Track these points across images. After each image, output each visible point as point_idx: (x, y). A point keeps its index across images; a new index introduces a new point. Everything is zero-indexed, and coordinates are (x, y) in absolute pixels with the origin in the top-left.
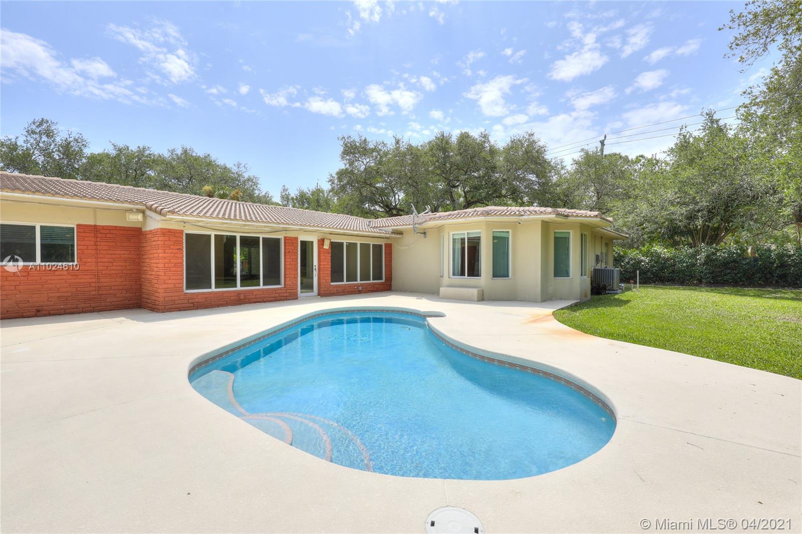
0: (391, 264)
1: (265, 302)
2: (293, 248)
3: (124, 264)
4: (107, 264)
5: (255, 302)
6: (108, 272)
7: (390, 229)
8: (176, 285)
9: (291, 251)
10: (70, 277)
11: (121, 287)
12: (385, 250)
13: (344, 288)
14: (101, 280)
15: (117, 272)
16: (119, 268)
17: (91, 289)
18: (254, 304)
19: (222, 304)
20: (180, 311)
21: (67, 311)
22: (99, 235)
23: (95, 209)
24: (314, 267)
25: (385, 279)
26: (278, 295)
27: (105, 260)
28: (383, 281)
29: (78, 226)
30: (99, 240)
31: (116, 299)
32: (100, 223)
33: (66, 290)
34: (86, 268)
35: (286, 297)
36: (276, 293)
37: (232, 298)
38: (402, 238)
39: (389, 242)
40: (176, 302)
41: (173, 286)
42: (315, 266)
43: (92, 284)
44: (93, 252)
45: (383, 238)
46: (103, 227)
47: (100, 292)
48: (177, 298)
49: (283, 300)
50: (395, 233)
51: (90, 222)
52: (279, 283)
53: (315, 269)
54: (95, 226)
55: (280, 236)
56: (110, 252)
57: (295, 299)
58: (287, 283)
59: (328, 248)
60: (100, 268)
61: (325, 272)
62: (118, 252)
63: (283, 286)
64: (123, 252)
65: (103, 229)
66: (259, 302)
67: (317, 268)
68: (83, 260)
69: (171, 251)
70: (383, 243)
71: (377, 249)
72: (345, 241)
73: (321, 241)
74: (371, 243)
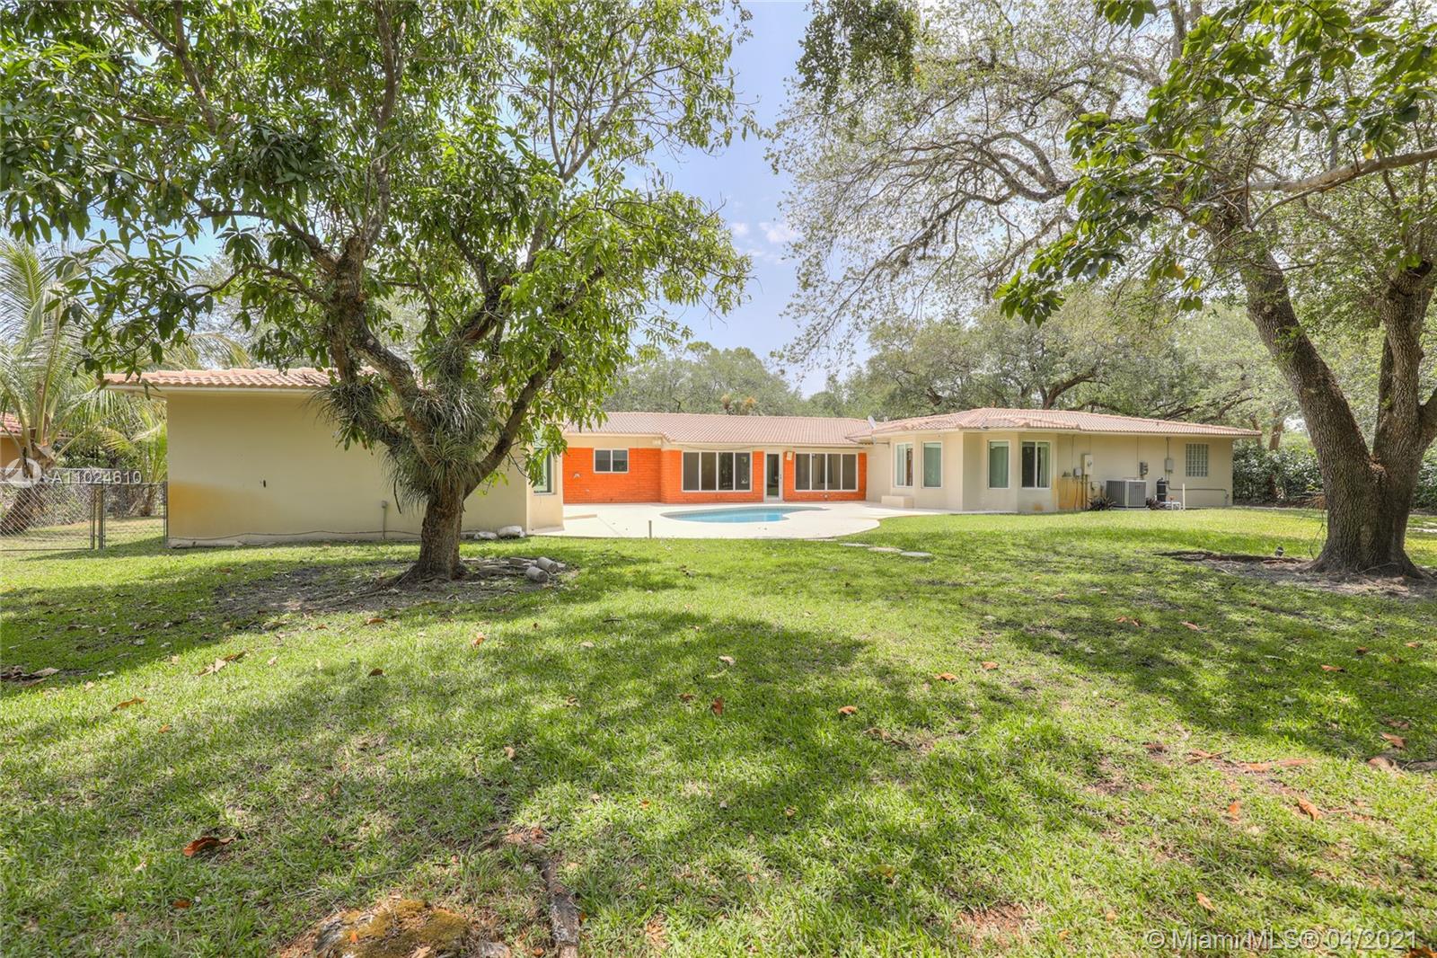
0: (866, 474)
1: (735, 501)
2: (759, 460)
3: (651, 473)
4: (642, 473)
5: (729, 502)
6: (644, 478)
7: (859, 439)
8: (676, 487)
9: (757, 463)
10: (625, 480)
11: (653, 488)
12: (858, 460)
13: (808, 495)
14: (640, 483)
15: (648, 478)
16: (650, 475)
17: (634, 488)
21: (624, 501)
22: (639, 455)
25: (859, 489)
26: (746, 497)
27: (641, 470)
28: (857, 490)
29: (629, 449)
30: (639, 457)
31: (647, 496)
32: (640, 447)
33: (623, 488)
34: (633, 475)
35: (753, 498)
37: (713, 497)
38: (875, 447)
39: (862, 452)
41: (673, 487)
42: (781, 475)
43: (636, 485)
44: (636, 465)
45: (854, 448)
46: (642, 450)
47: (639, 491)
49: (750, 501)
50: (864, 442)
51: (634, 447)
52: (749, 489)
54: (637, 449)
55: (750, 451)
56: (645, 465)
57: (759, 501)
58: (754, 489)
59: (791, 459)
60: (639, 475)
61: (789, 481)
62: (651, 464)
63: (751, 490)
66: (731, 500)
67: (782, 477)
68: (631, 470)
70: (856, 453)
71: (849, 460)
72: (811, 453)
73: (785, 454)
74: (842, 453)
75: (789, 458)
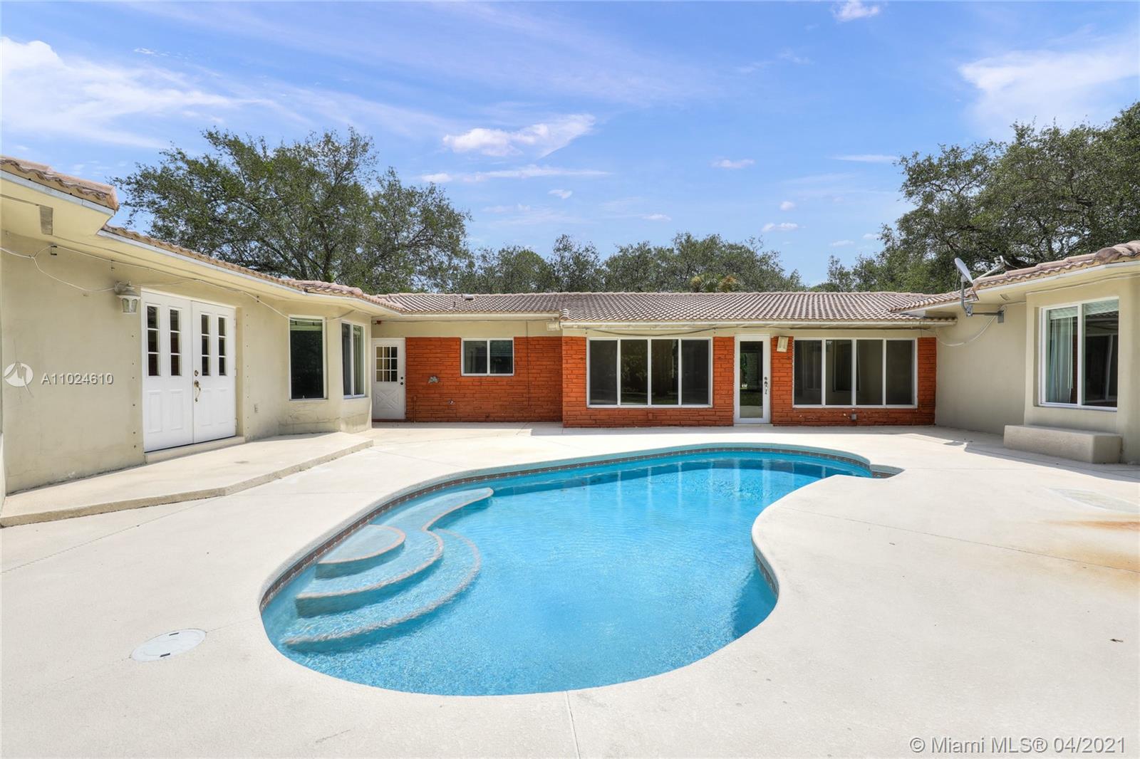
0: (935, 377)
1: (683, 426)
2: (726, 352)
3: (548, 375)
4: (535, 375)
5: (669, 425)
6: (536, 383)
7: (922, 311)
8: (579, 398)
9: (722, 357)
10: (508, 387)
11: (546, 399)
12: (919, 350)
13: (819, 415)
14: (532, 391)
15: (543, 383)
16: (545, 379)
17: (523, 399)
18: (667, 427)
19: (628, 424)
20: (582, 427)
21: (507, 419)
22: (530, 347)
23: (527, 321)
24: (764, 381)
25: (919, 402)
26: (702, 417)
27: (533, 371)
28: (915, 405)
29: (515, 338)
30: (529, 351)
31: (542, 411)
32: (531, 335)
33: (505, 399)
34: (520, 379)
35: (715, 421)
36: (700, 415)
37: (640, 418)
38: (954, 325)
39: (926, 334)
40: (578, 418)
41: (574, 399)
42: (766, 378)
43: (524, 395)
44: (526, 363)
45: (909, 328)
46: (533, 339)
47: (530, 403)
48: (579, 413)
49: (711, 426)
50: (932, 318)
51: (522, 334)
52: (706, 402)
53: (766, 383)
54: (527, 338)
55: (708, 337)
56: (538, 363)
57: (728, 426)
58: (716, 402)
59: (785, 350)
60: (530, 379)
61: (781, 388)
62: (544, 363)
63: (711, 406)
64: (549, 363)
65: (533, 340)
66: (675, 425)
67: (769, 381)
68: (518, 371)
69: (574, 361)
70: (914, 337)
71: (900, 351)
72: (825, 338)
73: (775, 341)
74: (885, 338)
75: (782, 347)
